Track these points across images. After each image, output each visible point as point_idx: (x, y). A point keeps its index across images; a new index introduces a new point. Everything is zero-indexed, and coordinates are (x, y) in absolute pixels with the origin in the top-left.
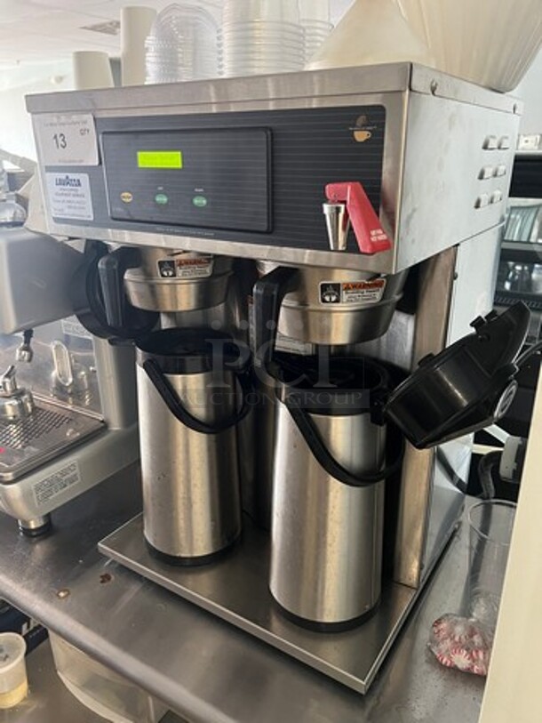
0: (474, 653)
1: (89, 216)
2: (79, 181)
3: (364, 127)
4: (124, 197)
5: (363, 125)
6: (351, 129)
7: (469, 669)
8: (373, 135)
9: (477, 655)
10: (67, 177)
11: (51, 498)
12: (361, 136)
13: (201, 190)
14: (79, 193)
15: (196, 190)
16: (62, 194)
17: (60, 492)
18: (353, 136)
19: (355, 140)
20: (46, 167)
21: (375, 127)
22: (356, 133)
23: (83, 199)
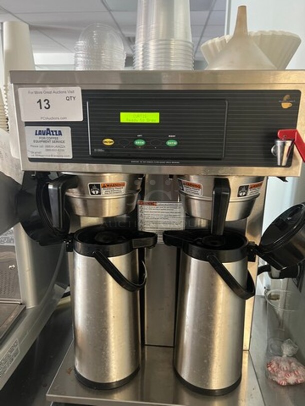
0: (296, 373)
1: (69, 156)
2: (60, 131)
3: (288, 101)
4: (106, 142)
5: (287, 100)
6: (280, 101)
7: (295, 382)
8: (293, 105)
9: (298, 373)
10: (48, 129)
11: (5, 373)
12: (286, 105)
13: (174, 136)
14: (59, 140)
15: (169, 136)
16: (41, 141)
17: (10, 365)
18: (281, 105)
19: (282, 107)
20: (26, 123)
21: (294, 101)
22: (283, 104)
23: (63, 144)
